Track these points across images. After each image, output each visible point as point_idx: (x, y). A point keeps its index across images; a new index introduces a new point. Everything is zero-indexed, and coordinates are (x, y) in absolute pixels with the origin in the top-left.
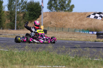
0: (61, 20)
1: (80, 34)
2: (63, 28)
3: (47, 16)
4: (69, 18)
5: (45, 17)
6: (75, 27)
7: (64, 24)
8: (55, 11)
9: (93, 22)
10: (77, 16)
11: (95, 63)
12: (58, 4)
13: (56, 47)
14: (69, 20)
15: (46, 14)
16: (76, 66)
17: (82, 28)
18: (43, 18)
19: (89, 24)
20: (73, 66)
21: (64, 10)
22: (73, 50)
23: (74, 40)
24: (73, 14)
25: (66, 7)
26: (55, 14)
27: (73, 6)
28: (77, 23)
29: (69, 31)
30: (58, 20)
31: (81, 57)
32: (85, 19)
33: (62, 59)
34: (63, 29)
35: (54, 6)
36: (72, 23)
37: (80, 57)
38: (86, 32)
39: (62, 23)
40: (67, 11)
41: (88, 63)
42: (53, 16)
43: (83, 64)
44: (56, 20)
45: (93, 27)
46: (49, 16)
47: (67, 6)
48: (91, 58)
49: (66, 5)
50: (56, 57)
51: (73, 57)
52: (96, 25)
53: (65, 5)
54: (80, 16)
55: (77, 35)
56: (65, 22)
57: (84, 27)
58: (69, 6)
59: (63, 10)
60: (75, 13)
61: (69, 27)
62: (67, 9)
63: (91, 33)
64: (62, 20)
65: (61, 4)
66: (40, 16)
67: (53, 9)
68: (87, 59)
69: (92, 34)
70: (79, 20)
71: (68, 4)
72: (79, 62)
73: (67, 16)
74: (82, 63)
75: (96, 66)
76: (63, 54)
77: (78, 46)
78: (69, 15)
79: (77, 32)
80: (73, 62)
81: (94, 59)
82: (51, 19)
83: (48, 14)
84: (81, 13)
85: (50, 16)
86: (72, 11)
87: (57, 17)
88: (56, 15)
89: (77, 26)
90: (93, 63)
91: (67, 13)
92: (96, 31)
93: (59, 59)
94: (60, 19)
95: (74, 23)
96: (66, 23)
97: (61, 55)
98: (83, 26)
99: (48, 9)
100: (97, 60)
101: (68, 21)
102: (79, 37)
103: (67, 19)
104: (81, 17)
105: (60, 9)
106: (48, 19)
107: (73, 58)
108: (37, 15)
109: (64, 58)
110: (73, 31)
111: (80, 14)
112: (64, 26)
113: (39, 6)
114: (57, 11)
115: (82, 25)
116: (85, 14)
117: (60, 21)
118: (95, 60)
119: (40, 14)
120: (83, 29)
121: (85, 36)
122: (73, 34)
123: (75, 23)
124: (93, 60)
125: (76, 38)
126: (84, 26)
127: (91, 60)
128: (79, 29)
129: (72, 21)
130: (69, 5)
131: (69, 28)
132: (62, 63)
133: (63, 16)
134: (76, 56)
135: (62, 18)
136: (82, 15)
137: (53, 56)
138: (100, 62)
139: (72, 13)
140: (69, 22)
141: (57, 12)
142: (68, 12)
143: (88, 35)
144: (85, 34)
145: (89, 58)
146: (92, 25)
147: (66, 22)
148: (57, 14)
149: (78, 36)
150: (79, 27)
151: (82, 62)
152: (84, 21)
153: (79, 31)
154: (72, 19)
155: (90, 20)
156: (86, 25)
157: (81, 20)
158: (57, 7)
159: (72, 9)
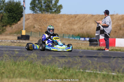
0: (46, 23)
1: (70, 41)
3: (30, 19)
4: (56, 21)
5: (27, 19)
6: (63, 32)
8: (39, 13)
9: (85, 27)
10: (65, 19)
11: (88, 75)
12: (43, 4)
14: (56, 23)
15: (29, 16)
17: (72, 34)
18: (25, 21)
19: (81, 29)
21: (50, 11)
22: (61, 60)
24: (62, 17)
25: (52, 8)
26: (40, 17)
27: (61, 6)
28: (66, 28)
31: (71, 69)
32: (76, 23)
33: (48, 70)
35: (38, 6)
36: (60, 27)
37: (69, 68)
38: (76, 39)
40: (54, 13)
41: (79, 75)
42: (37, 19)
43: (73, 76)
44: (40, 24)
45: (85, 32)
46: (32, 19)
47: (54, 6)
48: (83, 70)
50: (40, 67)
52: (89, 30)
53: (51, 6)
54: (69, 19)
57: (74, 32)
58: (56, 7)
60: (63, 15)
61: (57, 32)
62: (53, 11)
63: (83, 39)
64: (48, 23)
65: (46, 4)
66: (21, 19)
67: (37, 11)
68: (78, 70)
69: (83, 41)
70: (69, 23)
71: (56, 4)
72: (69, 74)
73: (54, 19)
75: (88, 79)
76: (49, 65)
78: (56, 17)
79: (66, 38)
80: (61, 74)
81: (85, 70)
82: (34, 22)
83: (30, 17)
84: (71, 15)
85: (34, 19)
86: (60, 13)
87: (41, 19)
88: (40, 18)
89: (66, 30)
90: (85, 75)
91: (54, 15)
92: (88, 37)
93: (44, 70)
95: (62, 28)
97: (47, 66)
98: (73, 31)
99: (31, 10)
101: (55, 25)
103: (53, 22)
104: (71, 20)
106: (31, 23)
107: (62, 69)
108: (18, 17)
110: (61, 37)
111: (69, 17)
113: (20, 7)
115: (72, 29)
116: (76, 17)
117: (45, 25)
119: (22, 16)
121: (75, 43)
123: (64, 27)
124: (85, 72)
127: (83, 72)
128: (68, 35)
129: (60, 25)
132: (48, 76)
133: (49, 19)
134: (65, 67)
135: (48, 21)
136: (72, 17)
137: (38, 67)
138: (93, 74)
139: (59, 15)
140: (56, 26)
141: (42, 14)
142: (56, 14)
143: (79, 42)
145: (80, 69)
146: (84, 30)
148: (42, 17)
149: (67, 43)
150: (68, 32)
151: (72, 74)
152: (74, 24)
153: (69, 37)
154: (60, 23)
155: (82, 23)
156: (77, 29)
157: (71, 24)
158: (42, 8)
159: (60, 10)
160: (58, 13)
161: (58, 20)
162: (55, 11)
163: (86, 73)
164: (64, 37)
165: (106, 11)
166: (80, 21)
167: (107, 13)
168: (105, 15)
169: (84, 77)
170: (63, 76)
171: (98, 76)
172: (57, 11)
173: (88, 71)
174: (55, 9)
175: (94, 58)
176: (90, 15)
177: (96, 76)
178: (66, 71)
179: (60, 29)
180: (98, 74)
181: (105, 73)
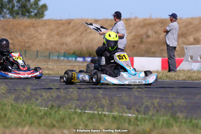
0: (21, 35)
1: (60, 63)
2: (27, 51)
4: (37, 31)
6: (49, 49)
7: (28, 42)
8: (10, 18)
9: (85, 39)
10: (52, 27)
11: (89, 119)
12: (16, 4)
13: (15, 88)
14: (37, 34)
16: (52, 125)
17: (63, 51)
19: (77, 42)
20: (45, 125)
21: (27, 14)
22: (46, 95)
23: (48, 74)
24: (46, 23)
25: (31, 10)
26: (10, 24)
27: (45, 7)
28: (54, 41)
29: (37, 56)
30: (17, 36)
31: (61, 108)
32: (69, 33)
33: (24, 111)
34: (25, 52)
35: (8, 6)
36: (44, 41)
37: (59, 107)
38: (70, 59)
39: (25, 42)
40: (33, 18)
41: (74, 118)
42: (6, 27)
43: (65, 120)
44: (11, 36)
45: (84, 48)
47: (34, 6)
48: (81, 110)
49: (31, 6)
50: (12, 108)
51: (45, 107)
52: (91, 45)
53: (29, 6)
54: (58, 27)
55: (52, 64)
56: (30, 39)
57: (68, 48)
58: (36, 8)
59: (25, 15)
60: (49, 20)
61: (38, 48)
62: (33, 14)
63: (80, 59)
64: (25, 35)
65: (21, 2)
67: (6, 14)
68: (73, 110)
69: (82, 62)
70: (58, 34)
71: (36, 3)
72: (58, 117)
73: (33, 27)
74: (63, 119)
75: (89, 124)
76: (26, 103)
77: (54, 86)
78: (36, 25)
79: (54, 58)
80: (46, 118)
81: (86, 110)
82: (1, 32)
84: (61, 20)
86: (43, 17)
87: (13, 28)
88: (12, 26)
89: (54, 46)
90: (85, 118)
91: (33, 20)
92: (90, 56)
93: (18, 111)
94: (19, 33)
95: (47, 41)
96: (32, 41)
97: (22, 105)
98: (65, 46)
100: (92, 112)
101: (35, 37)
102: (58, 67)
103: (33, 32)
104: (62, 28)
105: (20, 12)
107: (46, 109)
109: (28, 110)
110: (46, 57)
111: (59, 23)
112: (29, 47)
114: (14, 17)
115: (63, 44)
116: (69, 23)
117: (19, 38)
118: (87, 113)
120: (65, 52)
121: (68, 65)
122: (45, 61)
123: (50, 41)
124: (85, 113)
125: (51, 69)
126: (67, 46)
127: (80, 114)
128: (57, 53)
129: (44, 36)
130: (36, 6)
131: (38, 51)
132: (23, 120)
133: (26, 27)
134: (52, 106)
135: (24, 30)
136: (63, 24)
137: (7, 107)
138: (97, 117)
139: (42, 21)
140: (38, 40)
141: (14, 20)
142: (36, 19)
143: (76, 64)
144: (70, 62)
145: (75, 109)
146: (82, 44)
147: (32, 38)
148: (13, 24)
149: (55, 67)
150: (57, 49)
151: (63, 117)
152: (66, 36)
153: (58, 57)
154: (44, 33)
155: (79, 34)
156: (72, 43)
157: (61, 34)
158: (14, 9)
159: (43, 13)
160: (40, 18)
161: (39, 30)
162: (36, 15)
163: (86, 115)
164: (51, 57)
165: (115, 13)
166: (76, 30)
167: (118, 16)
168: (115, 20)
169: (83, 122)
170: (48, 121)
171: (105, 119)
172: (38, 15)
173: (89, 112)
174: (36, 11)
175: (98, 90)
176: (92, 19)
177: (101, 118)
178: (53, 112)
179: (44, 43)
180: (105, 115)
181: (116, 114)
